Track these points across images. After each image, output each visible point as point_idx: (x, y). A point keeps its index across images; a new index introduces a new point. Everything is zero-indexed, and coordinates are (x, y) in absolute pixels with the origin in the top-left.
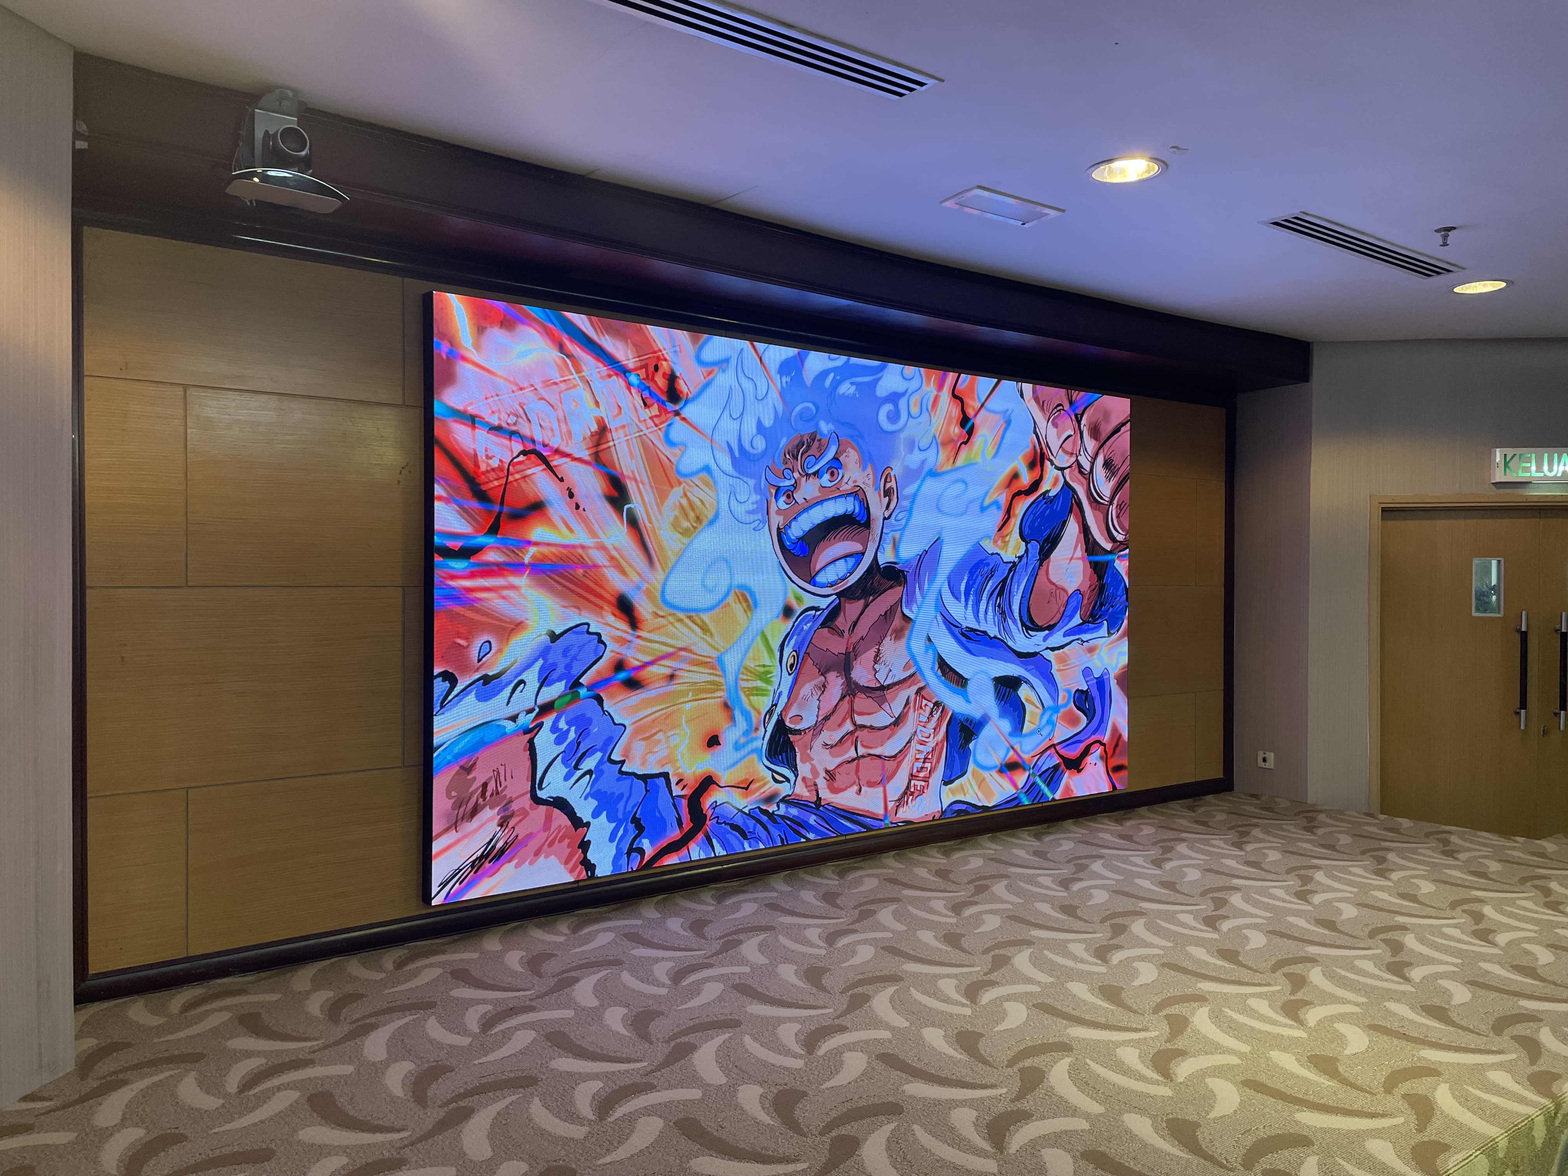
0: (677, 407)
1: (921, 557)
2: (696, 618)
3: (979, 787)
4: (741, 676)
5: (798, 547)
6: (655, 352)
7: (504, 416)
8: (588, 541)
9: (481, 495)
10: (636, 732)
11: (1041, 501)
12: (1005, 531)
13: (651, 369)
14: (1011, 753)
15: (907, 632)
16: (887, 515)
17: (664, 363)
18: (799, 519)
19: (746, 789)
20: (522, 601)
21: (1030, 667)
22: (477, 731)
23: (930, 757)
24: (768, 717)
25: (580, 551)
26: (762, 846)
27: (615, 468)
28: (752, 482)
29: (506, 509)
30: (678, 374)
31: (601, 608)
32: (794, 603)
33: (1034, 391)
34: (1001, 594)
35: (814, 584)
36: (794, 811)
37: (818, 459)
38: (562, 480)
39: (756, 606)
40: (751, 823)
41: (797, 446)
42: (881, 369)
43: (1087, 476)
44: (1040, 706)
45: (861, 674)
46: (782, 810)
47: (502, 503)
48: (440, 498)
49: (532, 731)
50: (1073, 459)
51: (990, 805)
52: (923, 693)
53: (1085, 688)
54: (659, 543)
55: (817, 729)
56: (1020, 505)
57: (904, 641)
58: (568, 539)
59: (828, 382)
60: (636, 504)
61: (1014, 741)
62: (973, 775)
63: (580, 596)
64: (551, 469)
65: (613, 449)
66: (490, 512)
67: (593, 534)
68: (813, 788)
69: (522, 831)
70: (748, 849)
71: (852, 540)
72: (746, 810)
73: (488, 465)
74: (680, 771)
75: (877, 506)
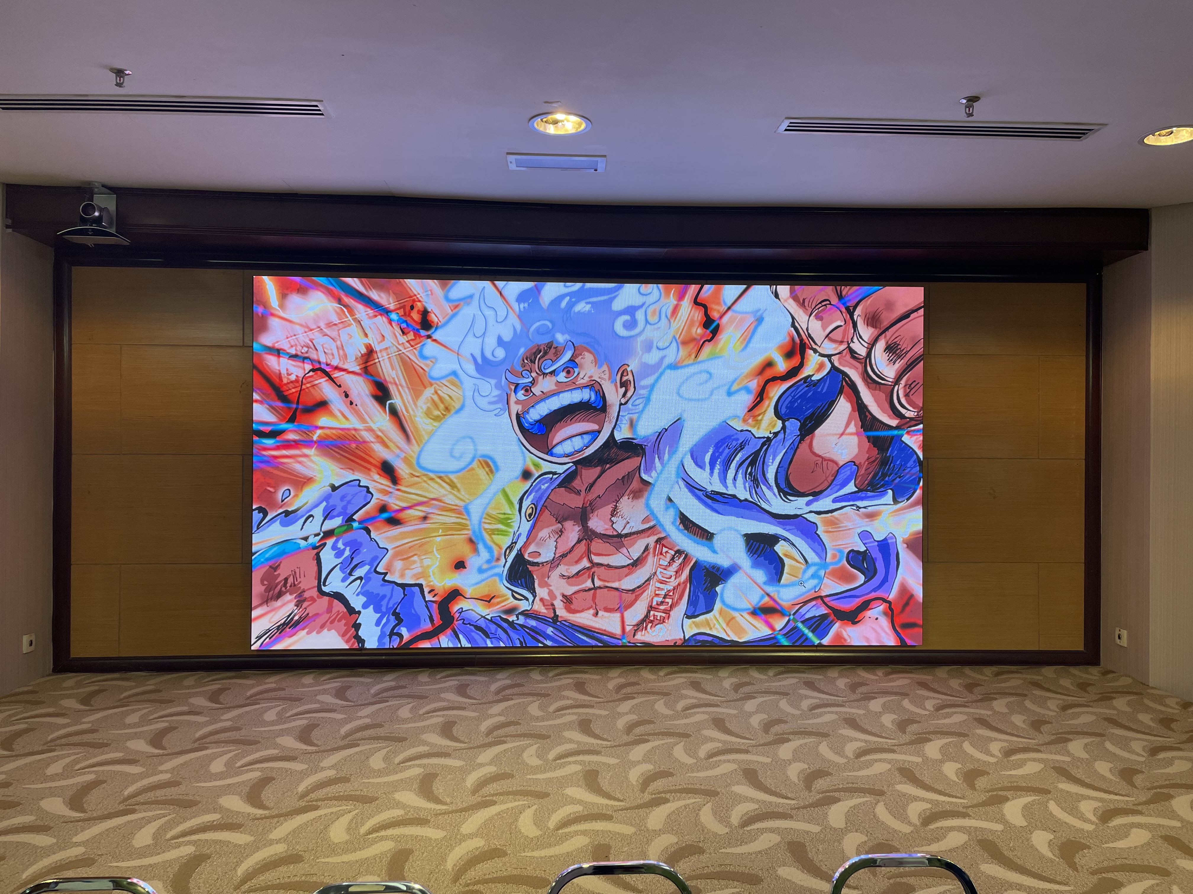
0: (429, 333)
1: (660, 435)
2: (446, 479)
3: (728, 624)
4: (483, 520)
5: (536, 427)
6: (411, 297)
7: (299, 348)
8: (358, 425)
9: (283, 397)
10: (397, 554)
11: (801, 385)
12: (756, 411)
13: (408, 308)
14: (767, 599)
15: (646, 494)
16: (623, 401)
17: (419, 304)
18: (536, 407)
19: (489, 602)
20: (312, 465)
21: (788, 527)
22: (282, 545)
23: (671, 594)
24: (508, 551)
25: (353, 432)
26: (502, 645)
27: (380, 377)
28: (493, 382)
29: (300, 406)
30: (430, 310)
31: (369, 470)
32: (532, 468)
33: (792, 292)
34: (753, 463)
35: (552, 455)
36: (533, 623)
37: (554, 362)
38: (340, 386)
39: (497, 469)
40: (493, 627)
41: (535, 353)
42: (617, 289)
43: (863, 361)
44: (802, 561)
45: (597, 524)
46: (522, 620)
47: (298, 403)
48: (257, 401)
49: (318, 548)
50: (843, 347)
51: (740, 641)
52: (664, 542)
53: (863, 549)
54: (415, 427)
55: (554, 563)
56: (776, 389)
57: (642, 501)
58: (346, 425)
59: (564, 304)
60: (396, 400)
61: (770, 589)
62: (720, 614)
63: (352, 461)
64: (332, 379)
65: (378, 364)
66: (290, 408)
67: (363, 420)
68: (551, 607)
69: (312, 610)
70: (490, 645)
71: (588, 421)
72: (489, 617)
73: (288, 379)
74: (432, 583)
75: (613, 395)
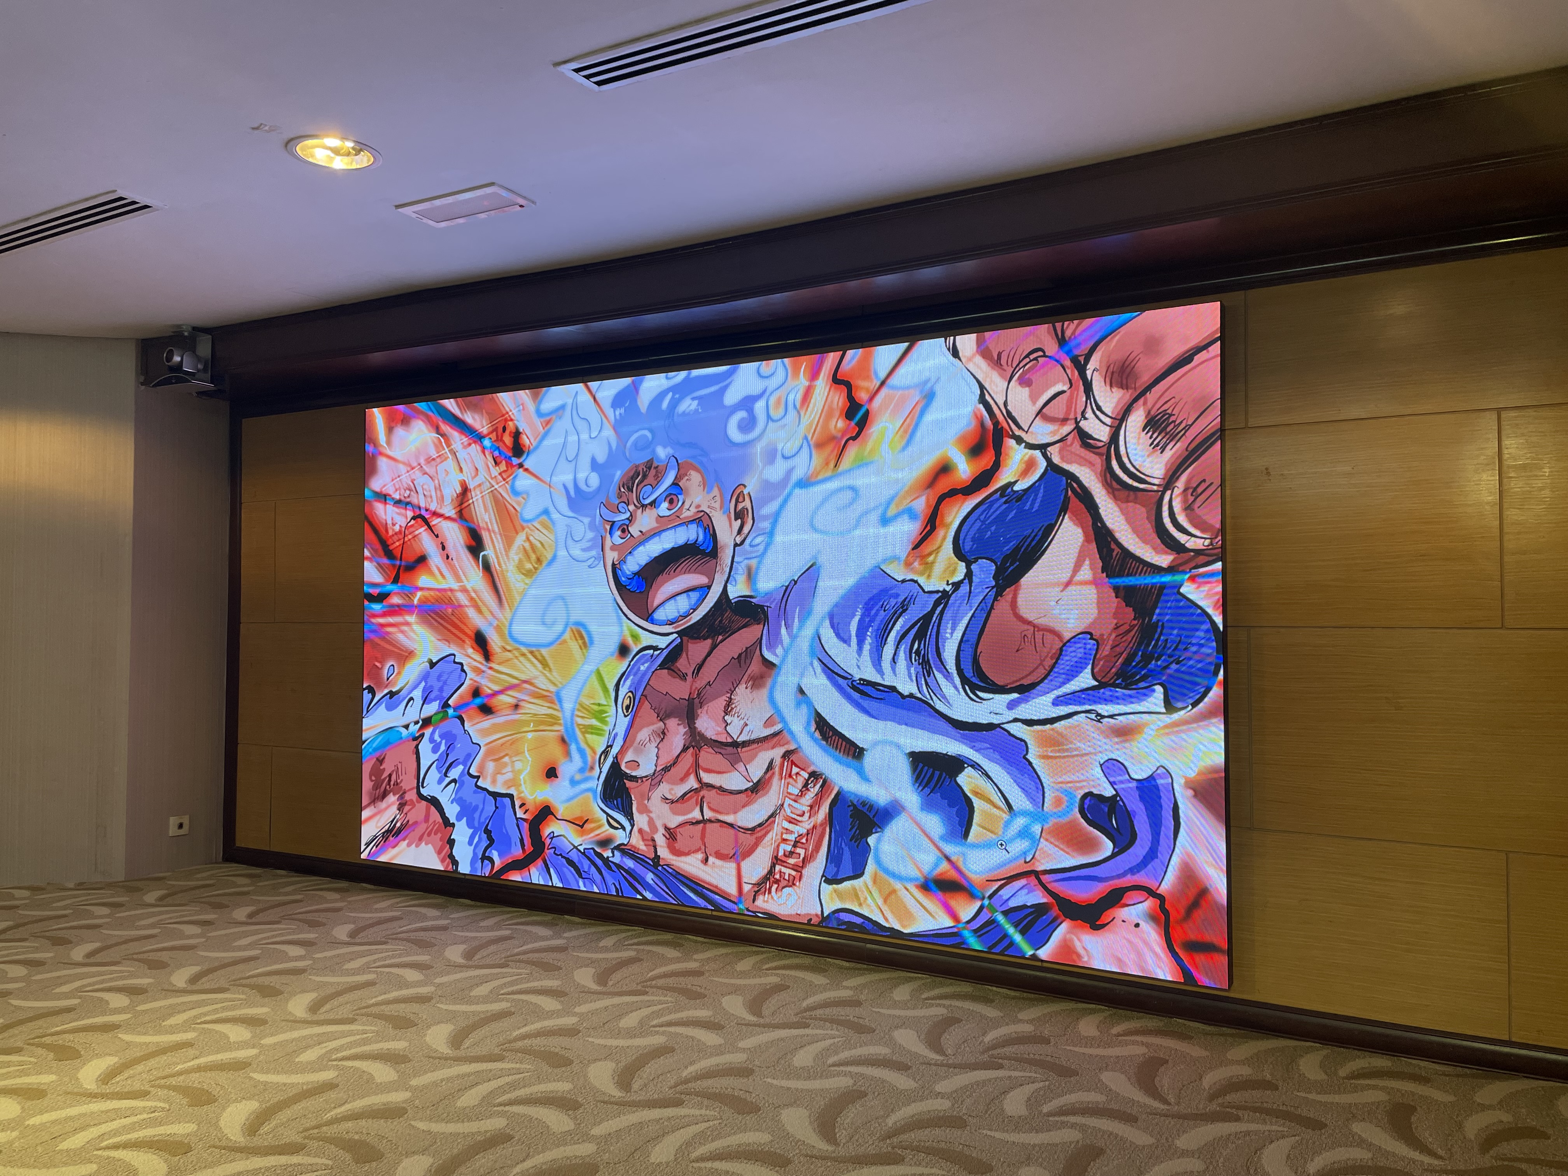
0: (521, 460)
1: (787, 590)
2: (537, 653)
3: (885, 901)
4: (577, 713)
5: (634, 582)
6: (503, 415)
7: (403, 491)
8: (455, 586)
9: (389, 553)
10: (489, 753)
11: (997, 500)
12: (927, 548)
13: (500, 430)
14: (944, 866)
15: (769, 683)
16: (738, 540)
17: (510, 423)
18: (635, 553)
19: (582, 827)
20: (412, 634)
21: (978, 745)
22: (387, 733)
23: (804, 841)
24: (603, 757)
25: (449, 593)
26: (596, 890)
27: (474, 523)
28: (587, 520)
29: (403, 563)
30: (521, 430)
31: (464, 641)
32: (630, 641)
33: (980, 343)
34: (921, 635)
35: (653, 622)
36: (630, 863)
37: (654, 488)
38: (437, 536)
39: (592, 642)
40: (586, 864)
41: (632, 478)
42: (730, 374)
43: (1104, 450)
45: (707, 725)
46: (617, 858)
47: (401, 560)
48: (368, 558)
49: (418, 738)
50: (1068, 428)
51: (905, 931)
52: (793, 757)
53: (1109, 792)
54: (507, 585)
55: (656, 779)
56: (955, 509)
57: (764, 692)
58: (443, 585)
59: (665, 405)
60: (489, 552)
61: (950, 849)
62: (875, 882)
63: (449, 630)
64: (430, 527)
65: (472, 506)
66: (394, 566)
67: (458, 579)
68: (651, 843)
69: (412, 817)
70: (583, 888)
71: (695, 572)
72: (581, 848)
73: (393, 530)
74: (522, 795)
75: (726, 532)
